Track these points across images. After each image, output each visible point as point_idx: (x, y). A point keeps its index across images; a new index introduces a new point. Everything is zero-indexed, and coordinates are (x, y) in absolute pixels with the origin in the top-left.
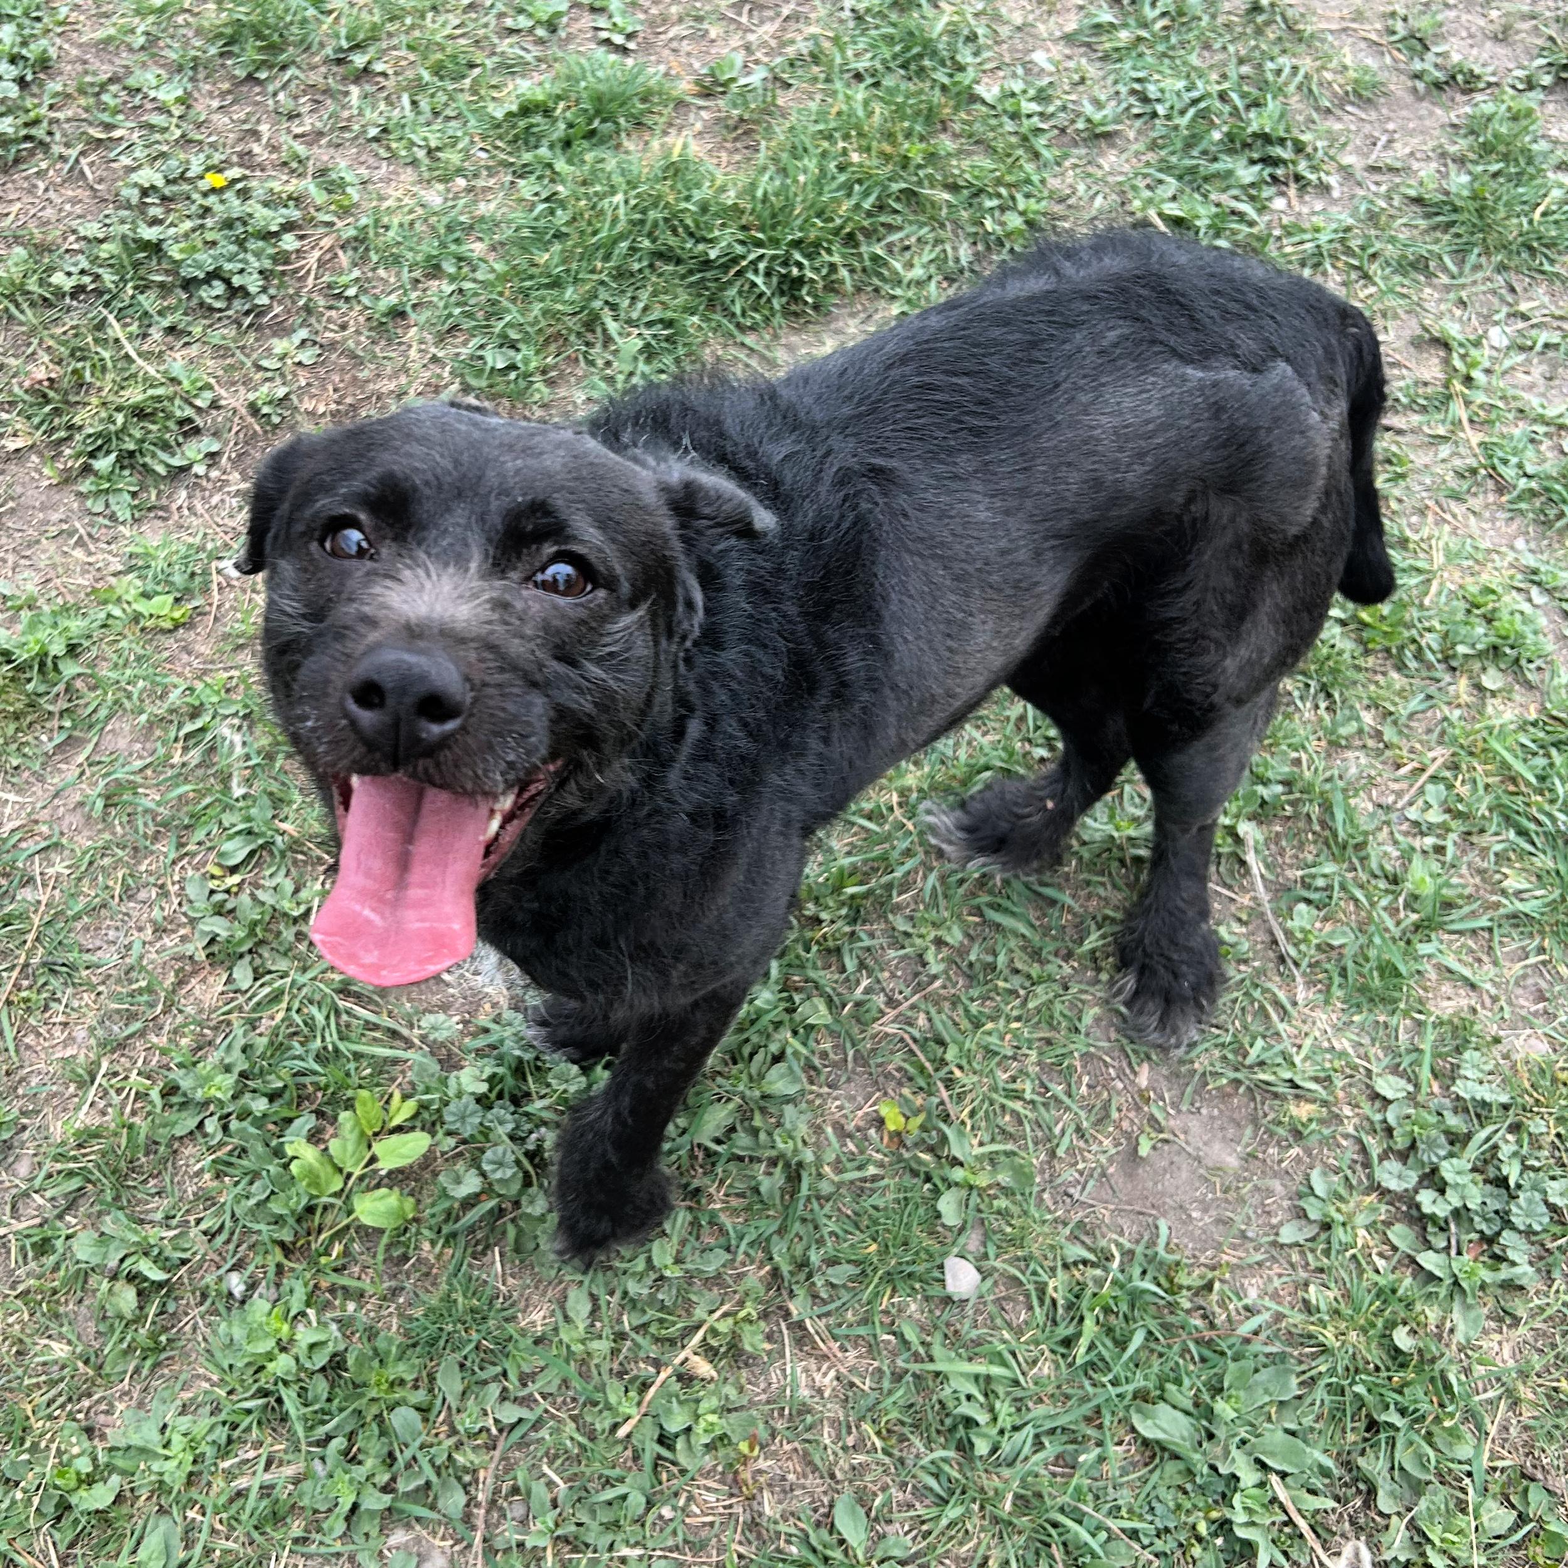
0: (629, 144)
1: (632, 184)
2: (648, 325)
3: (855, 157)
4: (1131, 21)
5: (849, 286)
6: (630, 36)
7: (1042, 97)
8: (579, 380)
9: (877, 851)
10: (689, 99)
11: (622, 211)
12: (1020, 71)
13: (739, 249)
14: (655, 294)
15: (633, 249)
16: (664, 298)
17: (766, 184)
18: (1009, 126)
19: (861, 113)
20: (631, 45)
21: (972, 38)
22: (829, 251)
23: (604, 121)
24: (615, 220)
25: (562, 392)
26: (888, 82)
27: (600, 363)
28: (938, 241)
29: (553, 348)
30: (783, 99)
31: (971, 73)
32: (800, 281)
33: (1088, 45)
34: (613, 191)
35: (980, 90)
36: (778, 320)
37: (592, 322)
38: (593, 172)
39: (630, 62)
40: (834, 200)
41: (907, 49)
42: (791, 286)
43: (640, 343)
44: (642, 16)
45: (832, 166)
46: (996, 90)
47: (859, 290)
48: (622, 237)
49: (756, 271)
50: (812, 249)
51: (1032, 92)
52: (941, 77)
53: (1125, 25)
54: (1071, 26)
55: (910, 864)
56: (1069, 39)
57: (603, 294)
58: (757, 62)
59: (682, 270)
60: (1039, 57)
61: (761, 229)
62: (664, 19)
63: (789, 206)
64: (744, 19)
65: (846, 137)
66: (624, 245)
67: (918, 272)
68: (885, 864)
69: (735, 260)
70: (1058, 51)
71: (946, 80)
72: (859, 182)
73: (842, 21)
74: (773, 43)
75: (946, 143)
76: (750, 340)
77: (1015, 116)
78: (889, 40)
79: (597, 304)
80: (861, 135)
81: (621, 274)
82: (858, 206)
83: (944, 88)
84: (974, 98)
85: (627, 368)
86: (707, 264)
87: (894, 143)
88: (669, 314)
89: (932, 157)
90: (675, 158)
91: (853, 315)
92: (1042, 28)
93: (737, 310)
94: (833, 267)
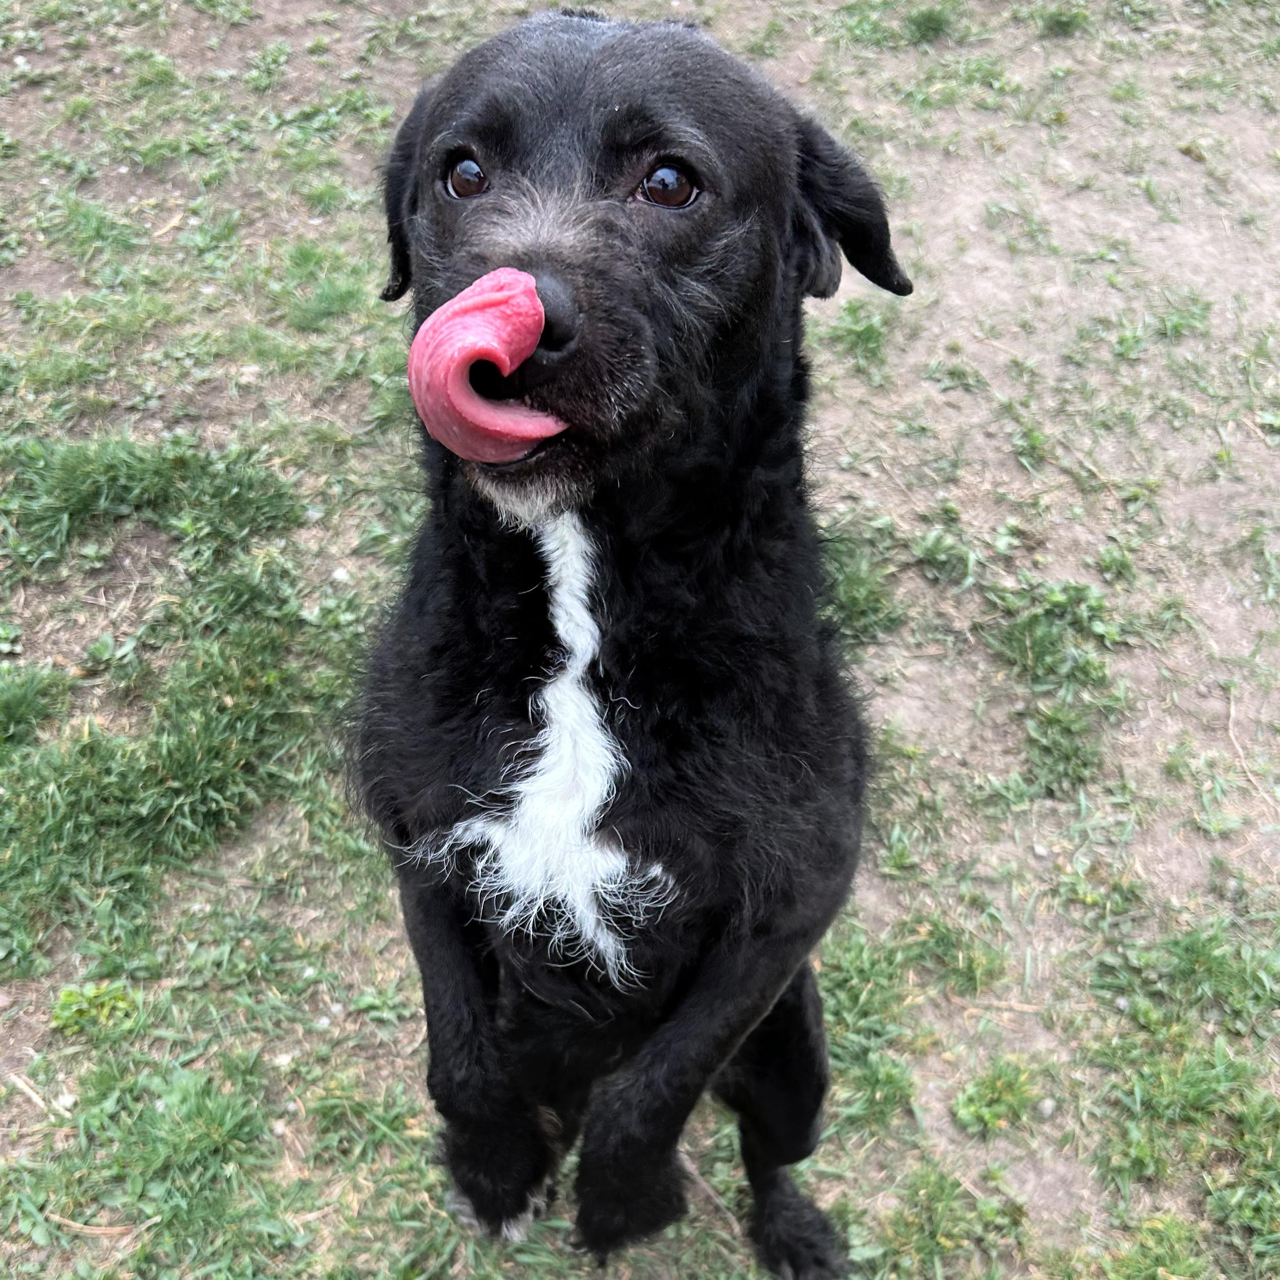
0: (44, 735)
1: (60, 771)
2: (112, 883)
3: (229, 701)
4: (397, 528)
5: (258, 801)
6: (14, 641)
7: (352, 606)
8: (70, 944)
9: (426, 1239)
10: (80, 683)
11: (58, 797)
12: (330, 591)
13: (164, 803)
14: (108, 855)
15: (78, 828)
16: (118, 855)
17: (167, 741)
18: (336, 636)
19: (220, 662)
20: (18, 649)
21: (285, 573)
22: (235, 782)
23: (18, 723)
24: (55, 807)
25: (61, 957)
26: (233, 627)
27: (83, 925)
28: (314, 744)
29: (40, 925)
30: (157, 661)
31: (293, 604)
32: (220, 812)
33: (373, 554)
34: (45, 782)
35: (305, 614)
36: (213, 846)
37: (64, 896)
38: (23, 768)
39: (22, 662)
40: (224, 741)
41: (239, 596)
42: (214, 818)
43: (110, 903)
44: (17, 621)
45: (213, 711)
46: (316, 611)
47: (267, 802)
48: (65, 818)
49: (183, 815)
50: (219, 784)
51: (344, 605)
52: (272, 611)
53: (393, 533)
54: (355, 543)
55: (453, 1241)
56: (356, 552)
57: (68, 870)
58: (125, 634)
59: (123, 830)
60: (340, 575)
61: (175, 778)
62: (38, 619)
63: (190, 755)
64: (102, 601)
65: (216, 685)
66: (69, 825)
67: (307, 775)
68: (433, 1249)
69: (163, 811)
70: (352, 564)
71: (276, 614)
72: (239, 718)
73: (181, 584)
74: (133, 615)
75: (293, 665)
76: (196, 867)
77: (337, 627)
78: (222, 592)
79: (64, 879)
80: (228, 679)
81: (75, 848)
82: (244, 740)
83: (276, 620)
84: (302, 622)
85: (107, 923)
86: (141, 821)
87: (253, 677)
88: (125, 870)
89: (286, 680)
90: (86, 739)
91: (270, 822)
92: (334, 550)
93: (178, 847)
94: (242, 795)
